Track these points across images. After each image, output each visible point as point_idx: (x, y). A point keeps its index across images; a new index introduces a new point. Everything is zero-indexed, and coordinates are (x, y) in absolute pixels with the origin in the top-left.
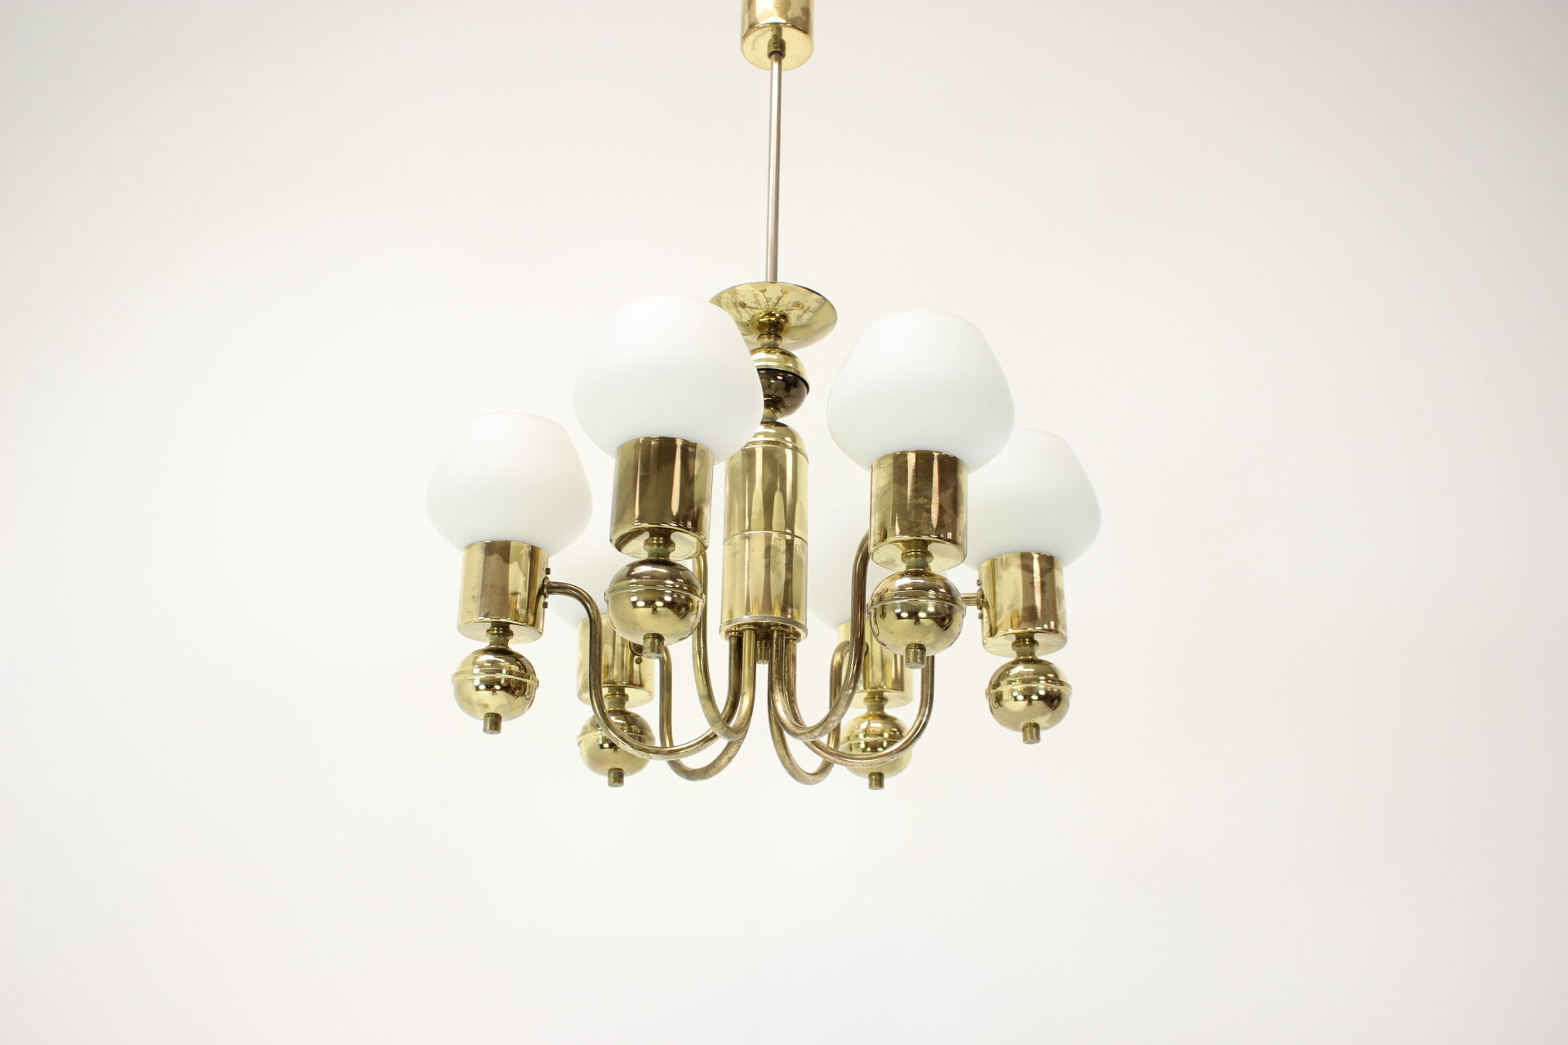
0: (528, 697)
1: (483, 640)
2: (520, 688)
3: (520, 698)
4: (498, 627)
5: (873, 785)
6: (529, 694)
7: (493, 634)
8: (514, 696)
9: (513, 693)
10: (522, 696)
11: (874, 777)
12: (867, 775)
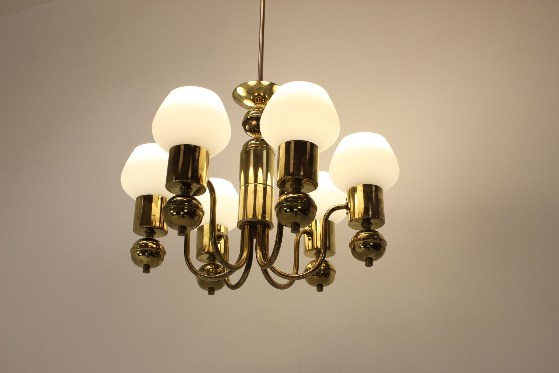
0: (160, 257)
1: (143, 236)
2: (156, 254)
3: (157, 258)
4: (149, 230)
5: (318, 289)
6: (161, 256)
7: (147, 233)
8: (154, 257)
9: (153, 256)
10: (158, 257)
11: (318, 286)
12: (316, 286)
